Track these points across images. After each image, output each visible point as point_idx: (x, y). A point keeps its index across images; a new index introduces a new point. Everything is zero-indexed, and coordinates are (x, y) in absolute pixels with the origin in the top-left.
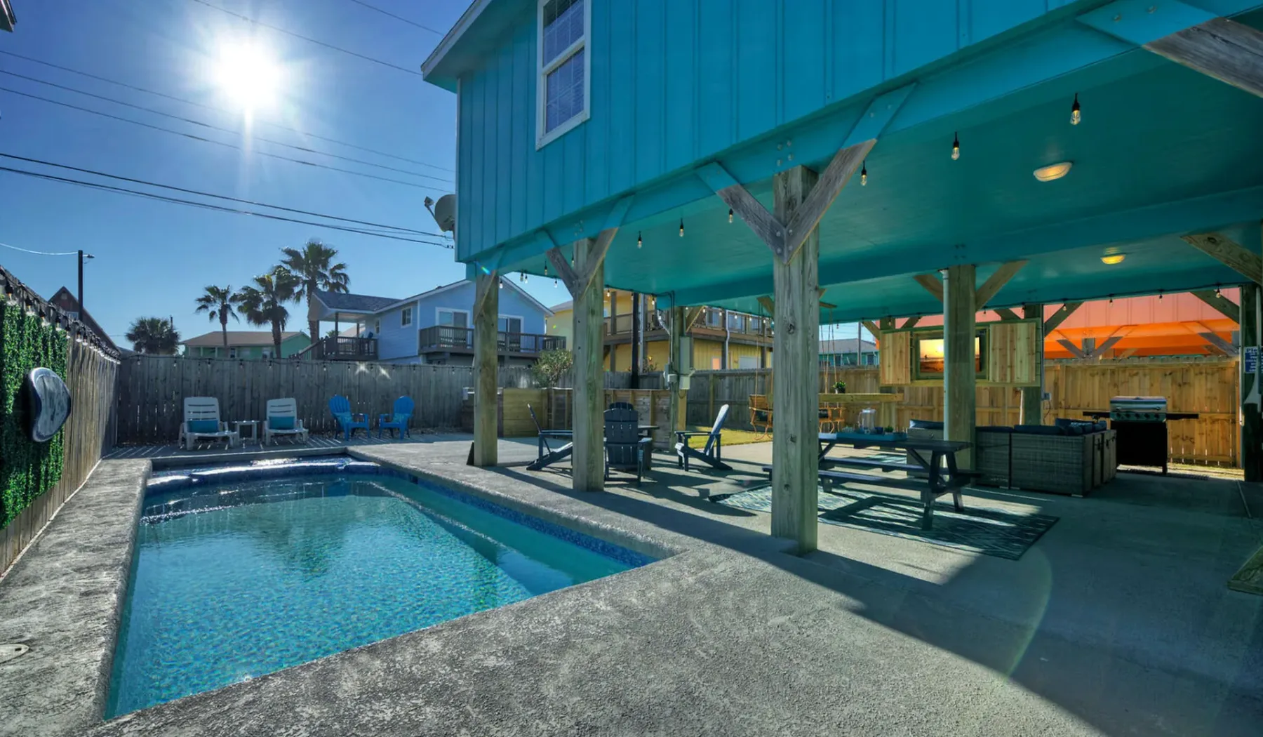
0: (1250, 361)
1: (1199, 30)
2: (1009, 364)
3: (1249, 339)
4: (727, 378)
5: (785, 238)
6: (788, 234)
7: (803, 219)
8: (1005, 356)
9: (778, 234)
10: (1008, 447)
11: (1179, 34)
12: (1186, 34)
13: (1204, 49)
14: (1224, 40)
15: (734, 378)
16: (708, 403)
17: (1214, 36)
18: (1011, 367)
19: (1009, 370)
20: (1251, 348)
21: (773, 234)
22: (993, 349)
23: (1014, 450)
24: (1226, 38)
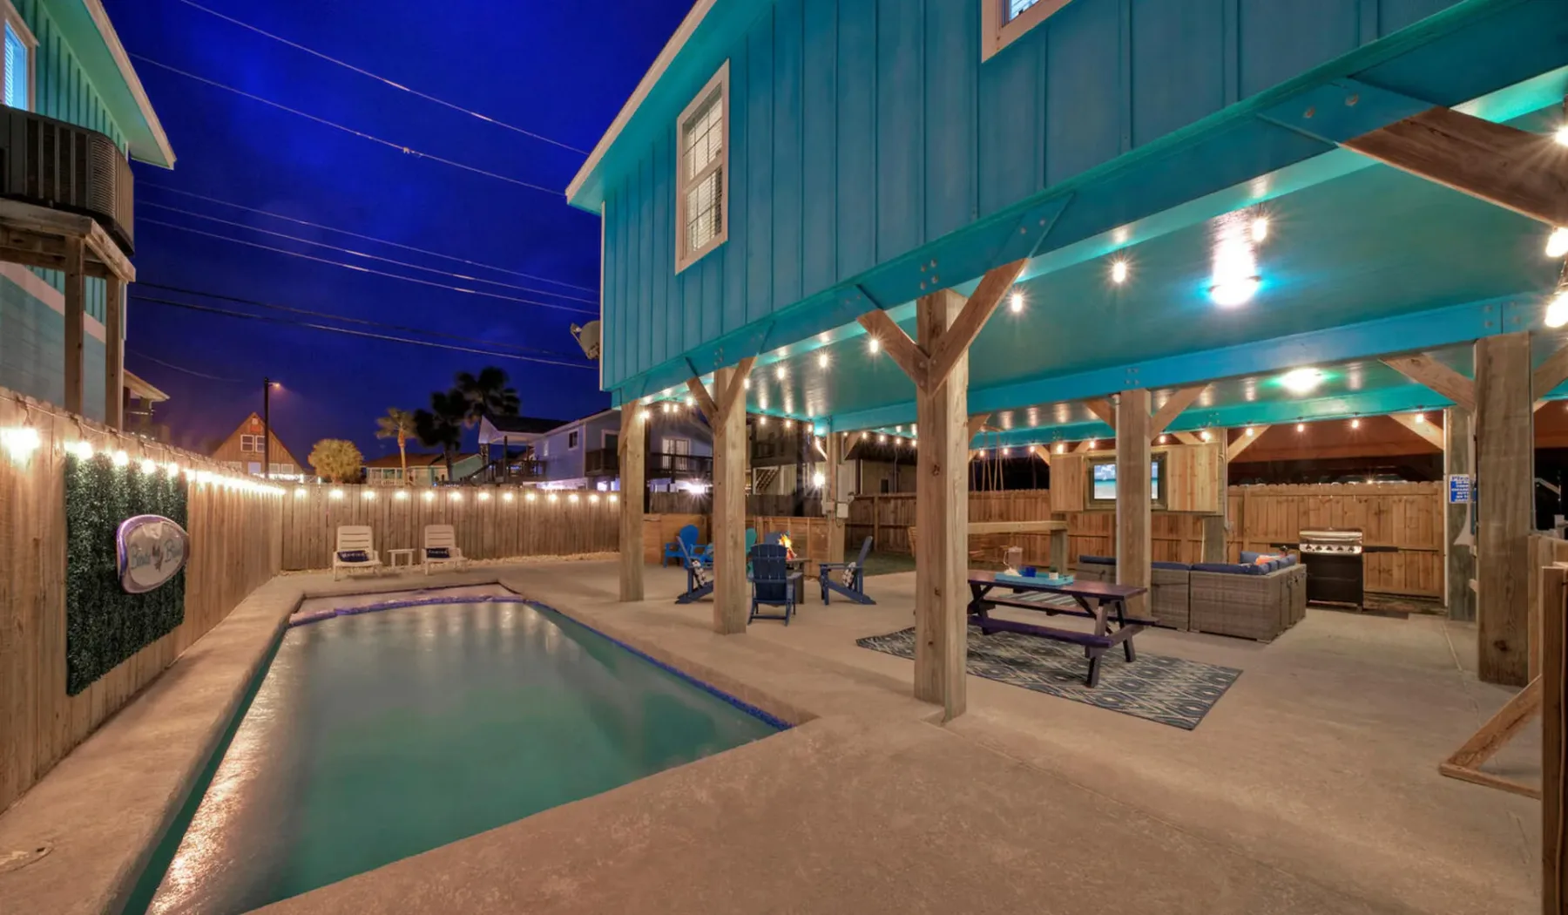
0: (1455, 490)
1: (1412, 123)
2: (1189, 491)
3: (1455, 466)
4: (893, 502)
5: (929, 369)
6: (932, 365)
7: (948, 348)
8: (1185, 482)
9: (921, 365)
10: (1187, 586)
11: (1388, 129)
12: (1396, 129)
13: (1418, 145)
14: (1444, 135)
15: (899, 502)
16: (873, 526)
17: (1432, 130)
18: (1192, 494)
19: (1189, 497)
20: (1456, 475)
21: (916, 365)
22: (1172, 476)
23: (1192, 590)
24: (1445, 131)
